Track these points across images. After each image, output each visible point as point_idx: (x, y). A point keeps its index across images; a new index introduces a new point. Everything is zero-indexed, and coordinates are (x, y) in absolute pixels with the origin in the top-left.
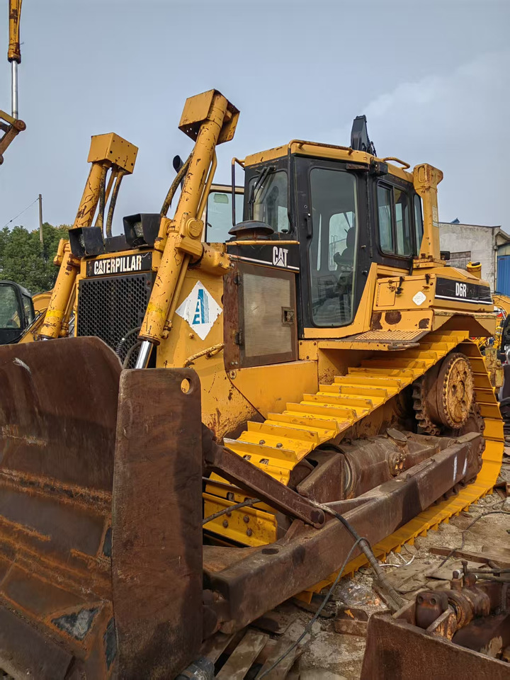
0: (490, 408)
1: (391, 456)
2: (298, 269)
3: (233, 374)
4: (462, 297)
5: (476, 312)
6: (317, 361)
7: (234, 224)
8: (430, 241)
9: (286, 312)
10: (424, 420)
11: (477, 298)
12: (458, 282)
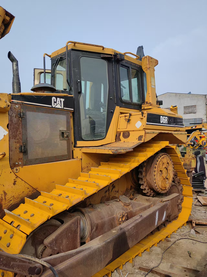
0: (184, 180)
1: (118, 213)
2: (73, 109)
3: (17, 170)
4: (165, 124)
5: (174, 131)
6: (81, 159)
7: (34, 85)
8: (150, 95)
9: (63, 133)
10: (145, 189)
11: (174, 124)
12: (162, 115)
